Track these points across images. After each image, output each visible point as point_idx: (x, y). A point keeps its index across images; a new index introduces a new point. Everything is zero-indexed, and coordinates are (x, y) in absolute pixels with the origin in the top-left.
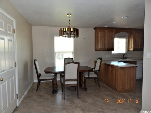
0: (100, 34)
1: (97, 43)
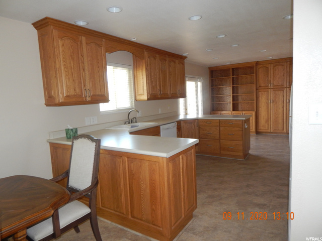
0: (63, 45)
1: (56, 77)
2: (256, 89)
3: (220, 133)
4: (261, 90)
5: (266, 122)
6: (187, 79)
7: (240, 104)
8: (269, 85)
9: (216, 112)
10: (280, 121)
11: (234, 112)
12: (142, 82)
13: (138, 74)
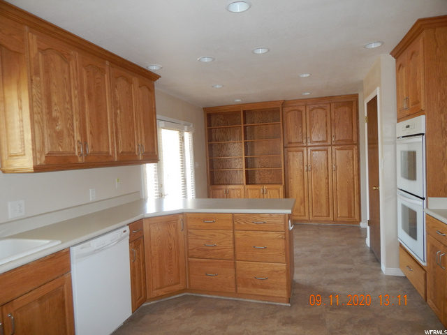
2: (284, 147)
3: (234, 243)
4: (291, 149)
5: (301, 204)
6: (160, 124)
7: (257, 172)
8: (305, 141)
9: (219, 187)
10: (324, 201)
11: (249, 186)
12: (17, 118)
13: (7, 95)
